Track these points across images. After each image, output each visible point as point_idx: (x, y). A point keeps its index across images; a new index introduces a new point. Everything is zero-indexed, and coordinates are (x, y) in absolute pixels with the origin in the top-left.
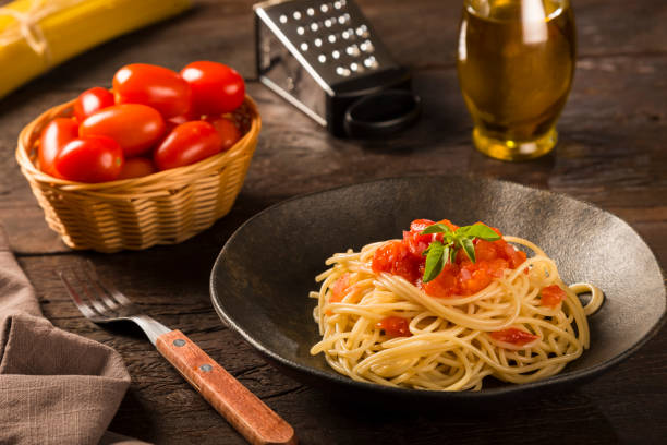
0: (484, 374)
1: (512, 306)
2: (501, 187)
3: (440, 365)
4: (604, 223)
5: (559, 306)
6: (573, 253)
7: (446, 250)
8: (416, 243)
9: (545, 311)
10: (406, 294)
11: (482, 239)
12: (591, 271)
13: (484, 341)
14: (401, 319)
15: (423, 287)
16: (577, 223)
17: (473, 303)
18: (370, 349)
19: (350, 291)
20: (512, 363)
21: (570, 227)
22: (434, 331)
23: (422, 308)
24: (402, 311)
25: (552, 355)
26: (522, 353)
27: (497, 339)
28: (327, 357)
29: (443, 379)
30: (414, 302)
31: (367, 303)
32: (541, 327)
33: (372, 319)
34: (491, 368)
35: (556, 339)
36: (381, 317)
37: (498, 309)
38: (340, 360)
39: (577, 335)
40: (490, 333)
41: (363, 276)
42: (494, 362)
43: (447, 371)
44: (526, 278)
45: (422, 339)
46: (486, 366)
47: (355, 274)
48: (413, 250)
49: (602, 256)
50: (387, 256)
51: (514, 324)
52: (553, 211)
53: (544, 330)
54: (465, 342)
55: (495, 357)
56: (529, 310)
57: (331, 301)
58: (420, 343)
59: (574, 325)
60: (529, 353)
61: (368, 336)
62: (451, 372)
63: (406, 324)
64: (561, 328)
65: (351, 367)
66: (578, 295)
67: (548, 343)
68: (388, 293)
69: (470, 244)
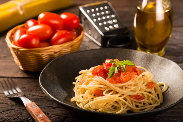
0: (127, 109)
1: (137, 87)
2: (136, 52)
3: (113, 106)
4: (169, 64)
5: (153, 89)
6: (159, 73)
7: (116, 68)
8: (107, 66)
9: (149, 90)
10: (102, 82)
11: (128, 65)
12: (164, 79)
13: (128, 98)
14: (101, 90)
15: (108, 80)
16: (160, 64)
17: (124, 86)
18: (90, 100)
19: (85, 81)
20: (137, 106)
21: (158, 65)
22: (111, 95)
23: (108, 87)
24: (101, 88)
25: (150, 104)
26: (140, 103)
27: (132, 98)
28: (76, 102)
29: (113, 111)
30: (106, 85)
31: (90, 85)
32: (147, 95)
33: (91, 90)
34: (130, 107)
35: (152, 99)
36: (94, 90)
37: (133, 88)
38: (80, 104)
39: (159, 98)
40: (130, 96)
41: (89, 77)
42: (131, 105)
43: (115, 108)
44: (142, 79)
45: (107, 97)
46: (128, 107)
47: (87, 76)
48: (105, 68)
49: (168, 74)
50: (97, 70)
51: (138, 93)
52: (152, 60)
53: (148, 96)
54: (121, 98)
55: (131, 104)
56: (143, 89)
57: (79, 84)
58: (106, 98)
59: (158, 95)
60: (142, 103)
61: (90, 96)
62: (117, 108)
63: (102, 92)
64: (154, 96)
65: (83, 105)
66: (160, 86)
67: (149, 101)
68: (97, 82)
69: (124, 66)
